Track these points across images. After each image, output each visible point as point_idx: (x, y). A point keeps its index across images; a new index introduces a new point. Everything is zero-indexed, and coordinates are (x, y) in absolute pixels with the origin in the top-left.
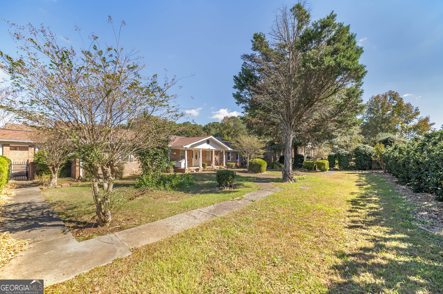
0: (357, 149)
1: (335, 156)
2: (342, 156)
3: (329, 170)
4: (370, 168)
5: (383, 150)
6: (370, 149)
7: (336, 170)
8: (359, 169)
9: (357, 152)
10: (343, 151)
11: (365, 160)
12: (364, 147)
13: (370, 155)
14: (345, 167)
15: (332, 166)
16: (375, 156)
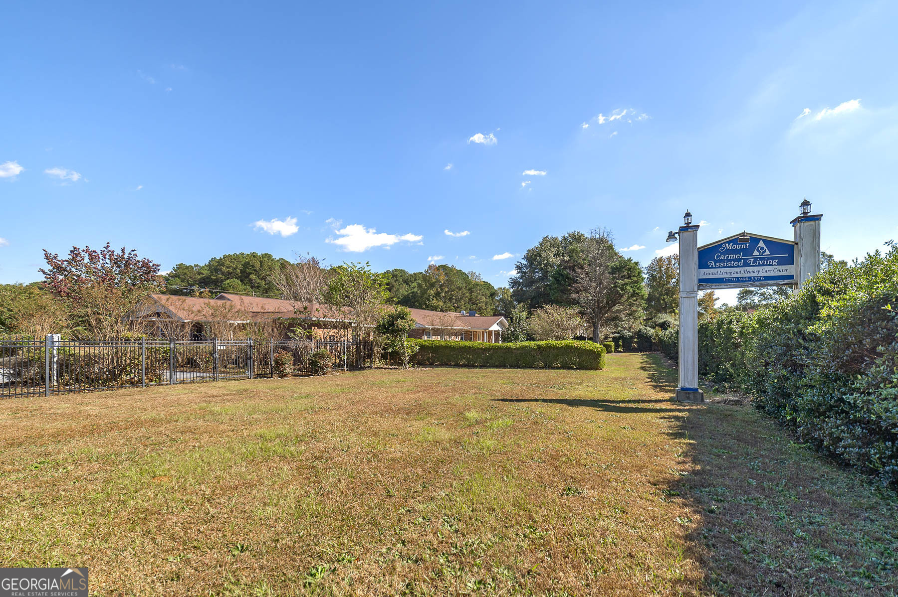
0: (640, 331)
1: (620, 338)
2: (626, 338)
3: (615, 352)
4: (650, 350)
5: (661, 333)
6: (651, 331)
7: (620, 352)
8: (641, 351)
9: (639, 334)
10: (627, 333)
11: (646, 341)
12: (645, 329)
13: (651, 337)
14: (628, 349)
15: (617, 346)
16: (654, 339)
